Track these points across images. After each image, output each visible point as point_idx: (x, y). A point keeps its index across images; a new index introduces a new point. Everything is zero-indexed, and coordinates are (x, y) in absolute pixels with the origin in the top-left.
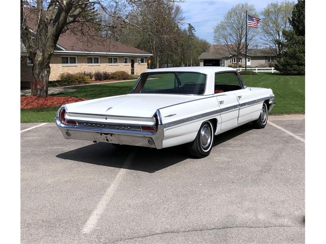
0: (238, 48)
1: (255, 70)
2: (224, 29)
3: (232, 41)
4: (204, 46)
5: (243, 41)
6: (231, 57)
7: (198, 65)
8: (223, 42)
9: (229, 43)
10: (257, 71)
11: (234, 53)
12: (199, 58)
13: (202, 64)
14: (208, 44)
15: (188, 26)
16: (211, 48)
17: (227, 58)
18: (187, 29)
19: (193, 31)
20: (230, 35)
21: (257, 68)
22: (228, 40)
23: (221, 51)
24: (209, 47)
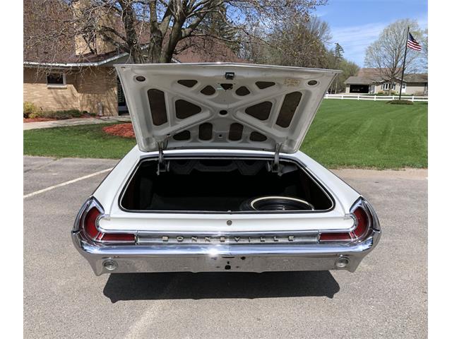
0: (392, 73)
1: (411, 98)
2: (378, 50)
3: (386, 64)
4: (353, 70)
5: (400, 64)
6: (382, 83)
7: (343, 91)
8: (375, 65)
9: (382, 67)
10: (413, 100)
11: (387, 78)
12: (345, 83)
13: (348, 89)
14: (357, 67)
15: (335, 46)
16: (360, 71)
17: (378, 84)
18: (334, 49)
19: (341, 52)
20: (385, 57)
21: (413, 97)
22: (382, 63)
23: (372, 76)
24: (358, 70)
